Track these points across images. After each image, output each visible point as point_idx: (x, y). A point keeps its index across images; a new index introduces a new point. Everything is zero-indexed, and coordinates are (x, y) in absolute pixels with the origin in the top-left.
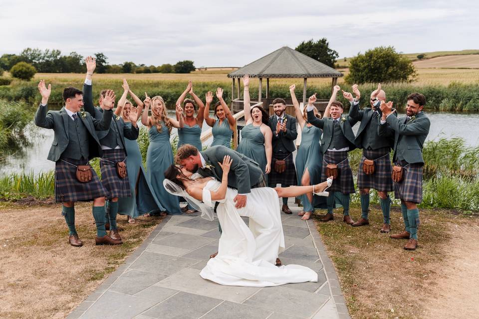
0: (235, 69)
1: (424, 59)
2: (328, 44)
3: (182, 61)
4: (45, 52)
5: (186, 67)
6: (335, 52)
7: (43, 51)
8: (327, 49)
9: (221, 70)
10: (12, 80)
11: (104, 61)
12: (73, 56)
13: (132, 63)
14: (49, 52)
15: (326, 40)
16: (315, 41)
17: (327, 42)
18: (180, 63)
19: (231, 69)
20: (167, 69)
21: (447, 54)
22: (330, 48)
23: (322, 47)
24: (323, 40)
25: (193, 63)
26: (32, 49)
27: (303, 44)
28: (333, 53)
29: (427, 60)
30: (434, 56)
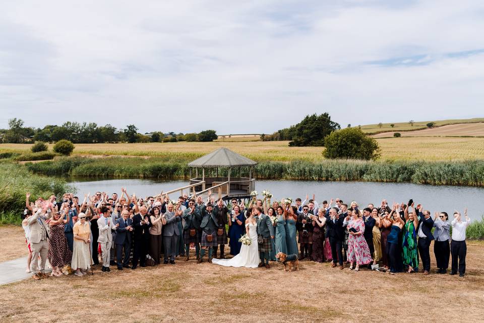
0: (257, 136)
1: (434, 127)
2: (330, 117)
3: (205, 130)
4: (83, 125)
5: (209, 136)
6: (337, 124)
7: (81, 125)
8: (329, 121)
9: (244, 137)
10: (55, 155)
11: (135, 132)
12: (107, 127)
13: (160, 133)
14: (86, 125)
15: (328, 115)
16: (318, 115)
17: (329, 116)
18: (203, 133)
19: (254, 136)
20: (192, 138)
21: (456, 123)
22: (333, 121)
23: (324, 120)
24: (325, 114)
25: (215, 132)
26: (72, 123)
27: (307, 117)
28: (336, 126)
29: (437, 128)
30: (443, 124)
